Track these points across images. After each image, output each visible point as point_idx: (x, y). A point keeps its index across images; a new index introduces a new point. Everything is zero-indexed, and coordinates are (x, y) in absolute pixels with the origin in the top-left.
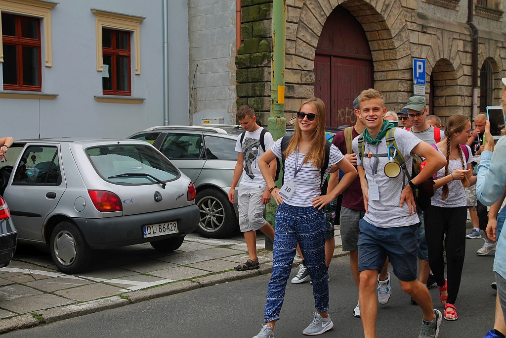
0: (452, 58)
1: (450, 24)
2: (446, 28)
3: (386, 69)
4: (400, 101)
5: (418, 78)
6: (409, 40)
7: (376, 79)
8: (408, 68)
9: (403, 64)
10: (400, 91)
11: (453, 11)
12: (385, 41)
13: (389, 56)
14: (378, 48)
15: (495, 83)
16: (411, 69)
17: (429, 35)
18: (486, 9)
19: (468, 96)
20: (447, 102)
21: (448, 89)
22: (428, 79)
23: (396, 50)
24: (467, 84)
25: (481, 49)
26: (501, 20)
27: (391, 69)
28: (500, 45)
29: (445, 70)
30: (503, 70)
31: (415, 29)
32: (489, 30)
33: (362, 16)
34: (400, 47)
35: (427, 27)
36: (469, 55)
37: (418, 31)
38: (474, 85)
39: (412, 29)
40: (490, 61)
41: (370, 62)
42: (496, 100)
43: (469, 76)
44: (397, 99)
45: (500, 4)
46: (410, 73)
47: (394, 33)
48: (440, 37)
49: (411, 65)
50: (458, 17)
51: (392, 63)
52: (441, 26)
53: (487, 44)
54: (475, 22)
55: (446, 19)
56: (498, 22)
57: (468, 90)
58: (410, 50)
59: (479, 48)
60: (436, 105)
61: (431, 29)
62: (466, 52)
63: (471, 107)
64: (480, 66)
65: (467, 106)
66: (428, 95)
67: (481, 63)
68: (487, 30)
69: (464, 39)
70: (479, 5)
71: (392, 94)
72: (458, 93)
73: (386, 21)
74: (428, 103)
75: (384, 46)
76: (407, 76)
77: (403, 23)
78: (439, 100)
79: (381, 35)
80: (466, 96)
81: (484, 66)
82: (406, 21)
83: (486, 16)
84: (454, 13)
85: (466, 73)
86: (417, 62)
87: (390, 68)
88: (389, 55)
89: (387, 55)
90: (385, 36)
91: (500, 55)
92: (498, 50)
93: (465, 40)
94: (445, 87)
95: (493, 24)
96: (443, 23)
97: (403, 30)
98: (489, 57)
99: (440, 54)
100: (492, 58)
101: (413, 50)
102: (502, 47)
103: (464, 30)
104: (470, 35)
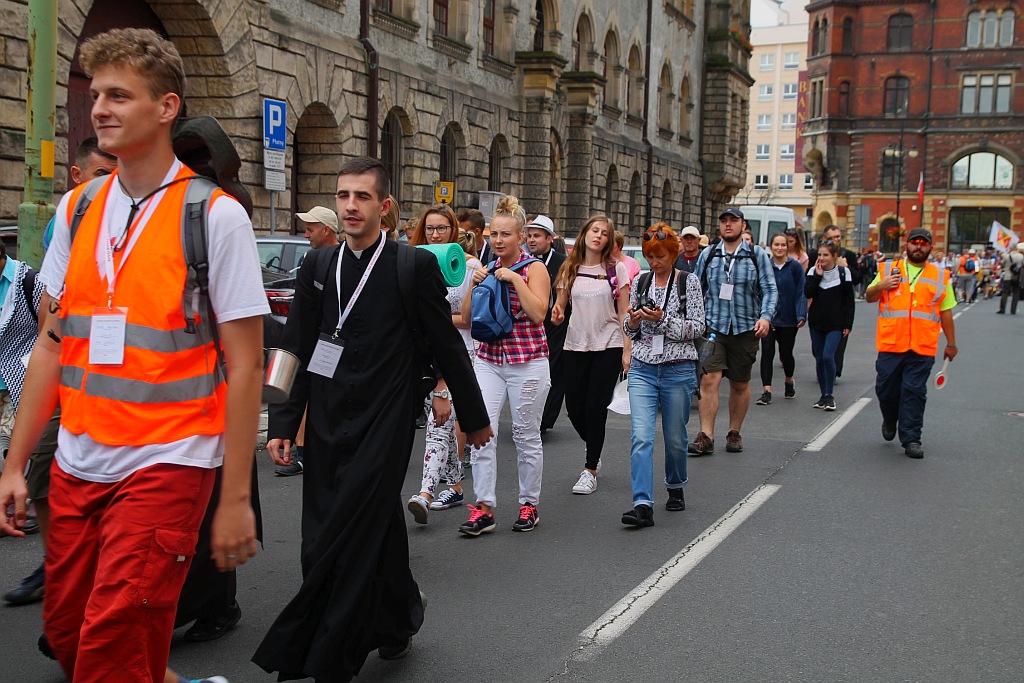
0: (333, 104)
1: (328, 38)
2: (323, 45)
3: (210, 115)
5: (271, 137)
6: (255, 61)
8: (254, 115)
9: (243, 107)
11: (335, 14)
12: (210, 58)
13: (218, 90)
14: (196, 71)
15: (406, 155)
16: (258, 119)
17: (292, 56)
18: (390, 16)
20: (323, 186)
21: (324, 160)
22: (289, 139)
23: (232, 78)
25: (383, 89)
26: (416, 39)
27: (219, 116)
28: (415, 86)
29: (319, 125)
30: (420, 133)
31: (266, 42)
32: (396, 57)
33: (163, 4)
34: (239, 74)
35: (289, 40)
36: (362, 100)
37: (272, 46)
39: (261, 40)
42: (407, 186)
43: (362, 138)
45: (413, 9)
46: (258, 125)
47: (227, 46)
48: (313, 62)
49: (259, 111)
50: (343, 26)
51: (223, 104)
52: (313, 40)
53: (392, 81)
54: (373, 38)
55: (322, 28)
56: (412, 44)
58: (257, 80)
59: (380, 88)
60: (302, 190)
61: (296, 45)
62: (358, 94)
64: (381, 123)
66: (290, 170)
67: (382, 116)
68: (393, 55)
69: (354, 68)
70: (380, 9)
73: (213, 21)
74: (290, 186)
75: (208, 69)
76: (251, 131)
77: (243, 27)
78: (309, 180)
79: (201, 45)
81: (387, 122)
82: (250, 23)
83: (392, 31)
84: (337, 17)
85: (357, 133)
86: (271, 106)
87: (219, 112)
88: (217, 88)
89: (212, 88)
90: (210, 50)
91: (414, 105)
92: (412, 96)
93: (356, 72)
94: (319, 157)
95: (403, 45)
96: (317, 34)
97: (245, 41)
98: (396, 106)
99: (311, 94)
100: (401, 109)
101: (263, 82)
102: (420, 91)
103: (354, 51)
104: (363, 63)
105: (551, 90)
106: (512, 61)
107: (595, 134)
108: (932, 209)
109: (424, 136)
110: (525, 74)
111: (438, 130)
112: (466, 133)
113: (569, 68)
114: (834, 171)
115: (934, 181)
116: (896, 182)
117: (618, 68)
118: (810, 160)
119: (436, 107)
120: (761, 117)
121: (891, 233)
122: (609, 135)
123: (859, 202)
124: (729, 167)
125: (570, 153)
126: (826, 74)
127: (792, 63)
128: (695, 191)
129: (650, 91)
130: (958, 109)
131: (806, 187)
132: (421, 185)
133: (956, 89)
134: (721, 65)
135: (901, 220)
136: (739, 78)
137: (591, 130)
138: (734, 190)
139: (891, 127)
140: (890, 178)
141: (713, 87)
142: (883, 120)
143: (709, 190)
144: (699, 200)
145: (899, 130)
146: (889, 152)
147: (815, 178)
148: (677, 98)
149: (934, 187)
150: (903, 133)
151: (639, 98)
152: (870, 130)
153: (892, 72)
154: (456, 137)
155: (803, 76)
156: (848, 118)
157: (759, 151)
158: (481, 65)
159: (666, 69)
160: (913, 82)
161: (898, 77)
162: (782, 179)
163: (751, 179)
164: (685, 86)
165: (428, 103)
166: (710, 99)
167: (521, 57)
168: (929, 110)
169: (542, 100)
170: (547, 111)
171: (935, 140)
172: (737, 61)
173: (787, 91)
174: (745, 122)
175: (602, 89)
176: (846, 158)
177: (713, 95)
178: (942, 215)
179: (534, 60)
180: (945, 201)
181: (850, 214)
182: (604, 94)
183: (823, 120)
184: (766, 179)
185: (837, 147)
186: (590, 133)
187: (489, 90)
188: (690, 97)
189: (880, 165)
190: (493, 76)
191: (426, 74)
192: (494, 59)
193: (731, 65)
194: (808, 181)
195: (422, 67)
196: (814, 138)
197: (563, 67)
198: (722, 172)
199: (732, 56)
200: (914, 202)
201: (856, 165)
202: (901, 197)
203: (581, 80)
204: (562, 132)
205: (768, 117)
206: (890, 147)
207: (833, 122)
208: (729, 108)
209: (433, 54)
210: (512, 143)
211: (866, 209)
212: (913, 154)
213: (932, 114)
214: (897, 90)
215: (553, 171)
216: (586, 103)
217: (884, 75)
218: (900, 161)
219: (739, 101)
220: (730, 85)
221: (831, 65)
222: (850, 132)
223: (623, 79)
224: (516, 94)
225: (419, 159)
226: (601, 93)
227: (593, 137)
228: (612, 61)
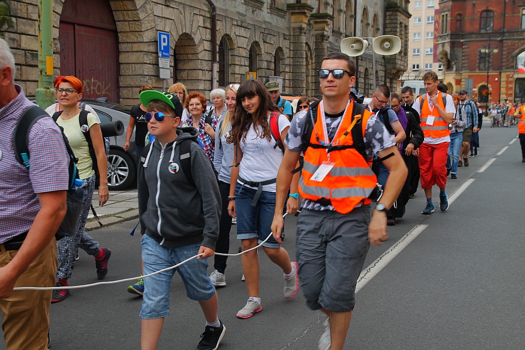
0: (193, 33)
2: (187, 3)
3: (131, 41)
4: (146, 74)
5: (162, 51)
6: (153, 12)
7: (121, 51)
8: (153, 41)
9: (148, 36)
10: (146, 63)
12: (130, 12)
13: (135, 28)
14: (123, 18)
15: (231, 59)
16: (155, 42)
17: (172, 9)
19: (208, 71)
20: (189, 76)
21: (190, 63)
22: (172, 52)
23: (141, 21)
24: (207, 59)
25: (219, 26)
27: (136, 41)
28: (235, 23)
29: (186, 45)
30: (238, 47)
31: (159, 2)
34: (145, 19)
35: (170, 1)
36: (209, 31)
37: (162, 4)
38: (213, 60)
39: (156, 1)
40: (227, 37)
41: (115, 33)
42: (232, 75)
43: (209, 51)
44: (143, 71)
46: (155, 45)
47: (139, 5)
48: (183, 12)
49: (156, 38)
51: (137, 35)
52: (183, 1)
53: (223, 21)
56: (233, 1)
57: (208, 65)
58: (154, 22)
59: (217, 25)
60: (179, 77)
61: (174, 3)
62: (206, 28)
63: (211, 81)
64: (218, 42)
65: (207, 80)
66: (172, 68)
67: (219, 39)
68: (224, 8)
69: (204, 15)
71: (137, 66)
72: (200, 67)
74: (172, 76)
75: (129, 17)
76: (152, 48)
78: (182, 73)
79: (126, 5)
80: (206, 70)
81: (221, 42)
85: (206, 48)
86: (162, 35)
87: (136, 39)
88: (134, 27)
89: (132, 27)
90: (130, 7)
91: (235, 33)
92: (234, 28)
93: (205, 16)
94: (187, 61)
97: (148, 2)
98: (226, 34)
99: (182, 28)
100: (228, 35)
101: (158, 23)
102: (237, 25)
103: (203, 5)
104: (209, 12)
105: (305, 23)
106: (285, 9)
107: (328, 45)
108: (506, 79)
109: (240, 49)
110: (292, 15)
111: (248, 45)
112: (262, 46)
113: (314, 11)
114: (454, 61)
115: (507, 65)
116: (487, 66)
117: (340, 11)
118: (441, 56)
119: (246, 34)
120: (415, 34)
121: (484, 93)
122: (336, 46)
123: (467, 77)
124: (399, 61)
125: (316, 56)
126: (449, 11)
127: (431, 5)
128: (381, 74)
129: (357, 22)
130: (520, 26)
131: (439, 70)
132: (239, 74)
133: (519, 16)
134: (394, 8)
135: (489, 86)
136: (403, 14)
137: (327, 43)
138: (401, 73)
139: (483, 37)
140: (483, 64)
141: (390, 19)
142: (480, 34)
143: (388, 73)
144: (383, 78)
145: (488, 39)
146: (483, 51)
147: (444, 65)
148: (371, 25)
149: (507, 68)
150: (490, 40)
151: (351, 26)
152: (473, 39)
153: (484, 8)
154: (257, 49)
155: (437, 12)
156: (461, 33)
157: (414, 52)
158: (269, 11)
159: (365, 11)
160: (495, 13)
161: (487, 11)
162: (427, 66)
163: (410, 66)
164: (375, 18)
165: (242, 32)
166: (388, 26)
167: (290, 6)
168: (504, 28)
169: (301, 29)
170: (303, 34)
171: (507, 43)
172: (402, 5)
173: (428, 20)
174: (406, 37)
175: (332, 22)
176: (460, 54)
177: (390, 23)
178: (511, 82)
179: (296, 8)
180: (513, 75)
181: (462, 83)
182: (333, 24)
183: (448, 35)
184: (418, 66)
185: (455, 48)
186: (326, 45)
187: (273, 24)
188: (377, 25)
189: (478, 57)
190: (275, 16)
191: (241, 17)
192: (276, 8)
193: (399, 7)
194: (440, 67)
195: (239, 13)
196: (443, 44)
197: (311, 11)
198: (395, 63)
199: (400, 3)
200: (496, 76)
201: (465, 58)
202: (489, 74)
203: (321, 17)
204: (312, 45)
205: (419, 34)
206: (484, 48)
207: (452, 35)
208: (398, 30)
209: (244, 6)
210: (286, 51)
211: (471, 81)
212: (496, 51)
213: (506, 30)
214: (487, 17)
215: (307, 65)
216: (324, 29)
217: (480, 10)
218: (489, 55)
219: (404, 26)
220: (398, 18)
221: (452, 6)
222: (462, 41)
223: (342, 16)
224: (287, 26)
225: (238, 61)
226: (332, 24)
227: (328, 47)
228: (337, 7)
